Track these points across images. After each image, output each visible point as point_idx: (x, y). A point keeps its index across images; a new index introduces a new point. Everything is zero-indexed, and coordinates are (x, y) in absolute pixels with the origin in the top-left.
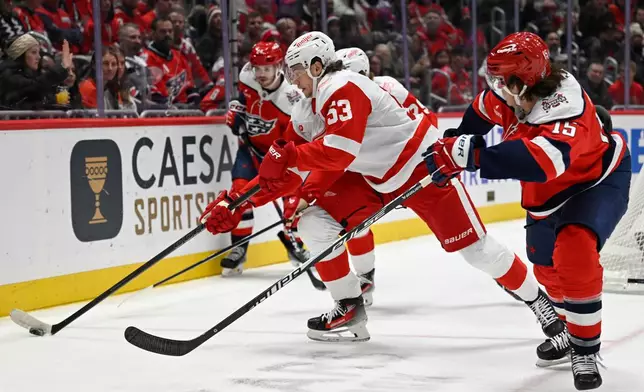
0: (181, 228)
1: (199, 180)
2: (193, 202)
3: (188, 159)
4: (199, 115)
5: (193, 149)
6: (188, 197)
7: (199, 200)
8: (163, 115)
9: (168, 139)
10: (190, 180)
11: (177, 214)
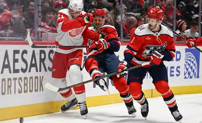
0: (11, 94)
1: (20, 71)
2: (17, 81)
3: (16, 61)
4: (22, 40)
5: (18, 56)
6: (15, 79)
7: (20, 81)
8: (4, 40)
9: (7, 51)
10: (16, 71)
11: (9, 87)
